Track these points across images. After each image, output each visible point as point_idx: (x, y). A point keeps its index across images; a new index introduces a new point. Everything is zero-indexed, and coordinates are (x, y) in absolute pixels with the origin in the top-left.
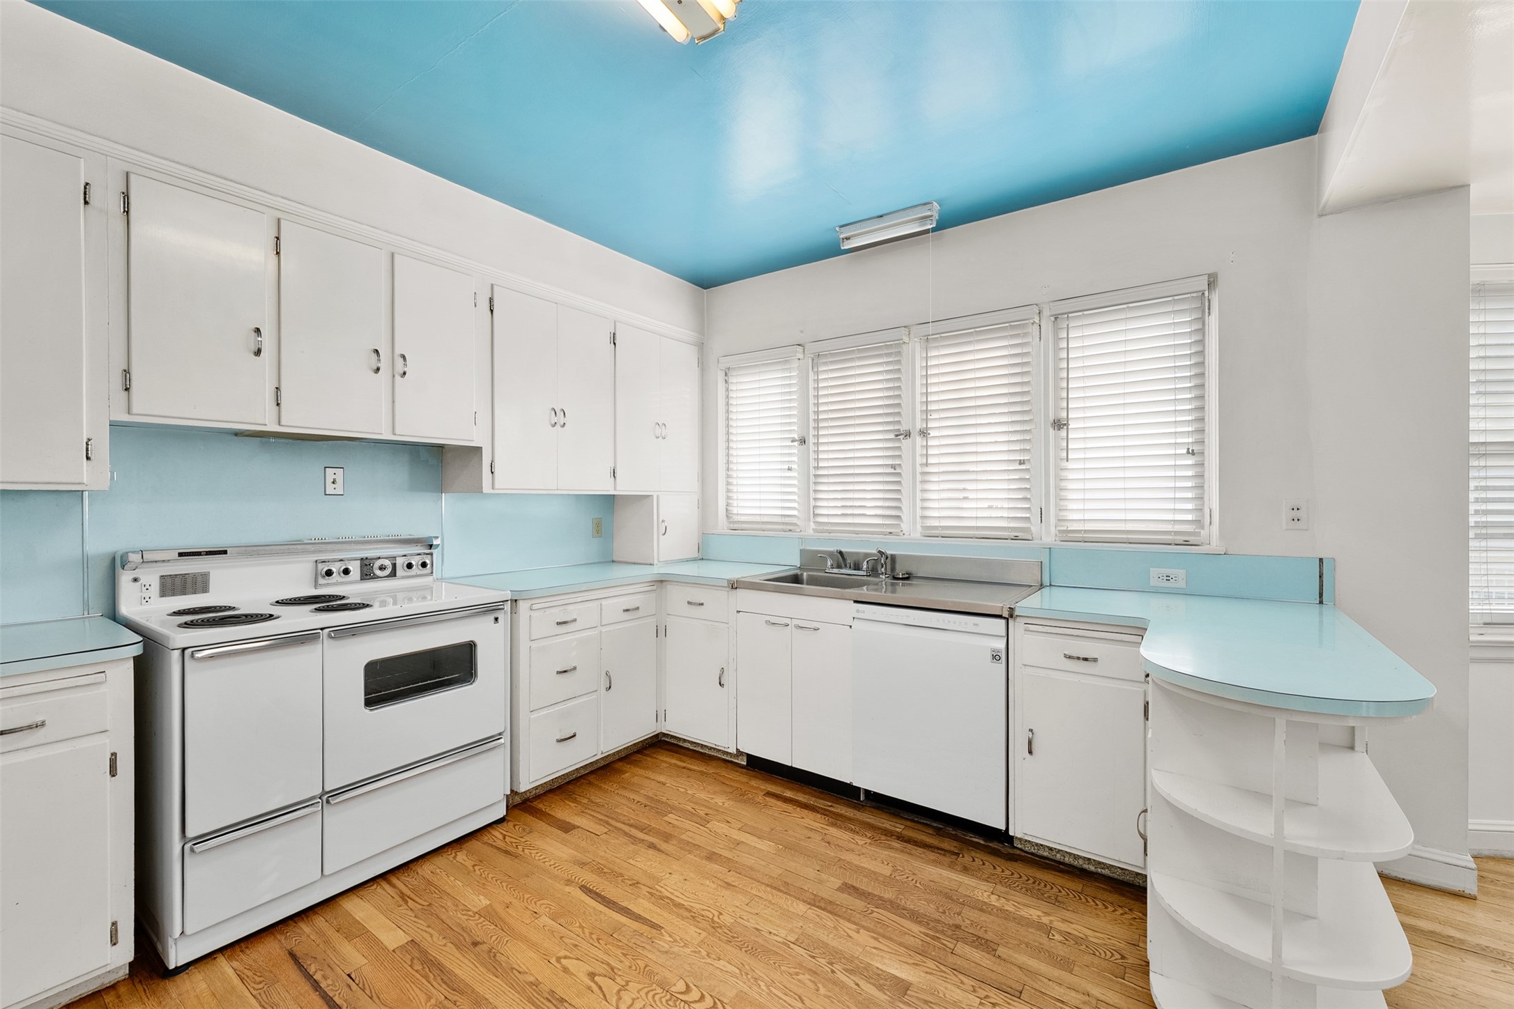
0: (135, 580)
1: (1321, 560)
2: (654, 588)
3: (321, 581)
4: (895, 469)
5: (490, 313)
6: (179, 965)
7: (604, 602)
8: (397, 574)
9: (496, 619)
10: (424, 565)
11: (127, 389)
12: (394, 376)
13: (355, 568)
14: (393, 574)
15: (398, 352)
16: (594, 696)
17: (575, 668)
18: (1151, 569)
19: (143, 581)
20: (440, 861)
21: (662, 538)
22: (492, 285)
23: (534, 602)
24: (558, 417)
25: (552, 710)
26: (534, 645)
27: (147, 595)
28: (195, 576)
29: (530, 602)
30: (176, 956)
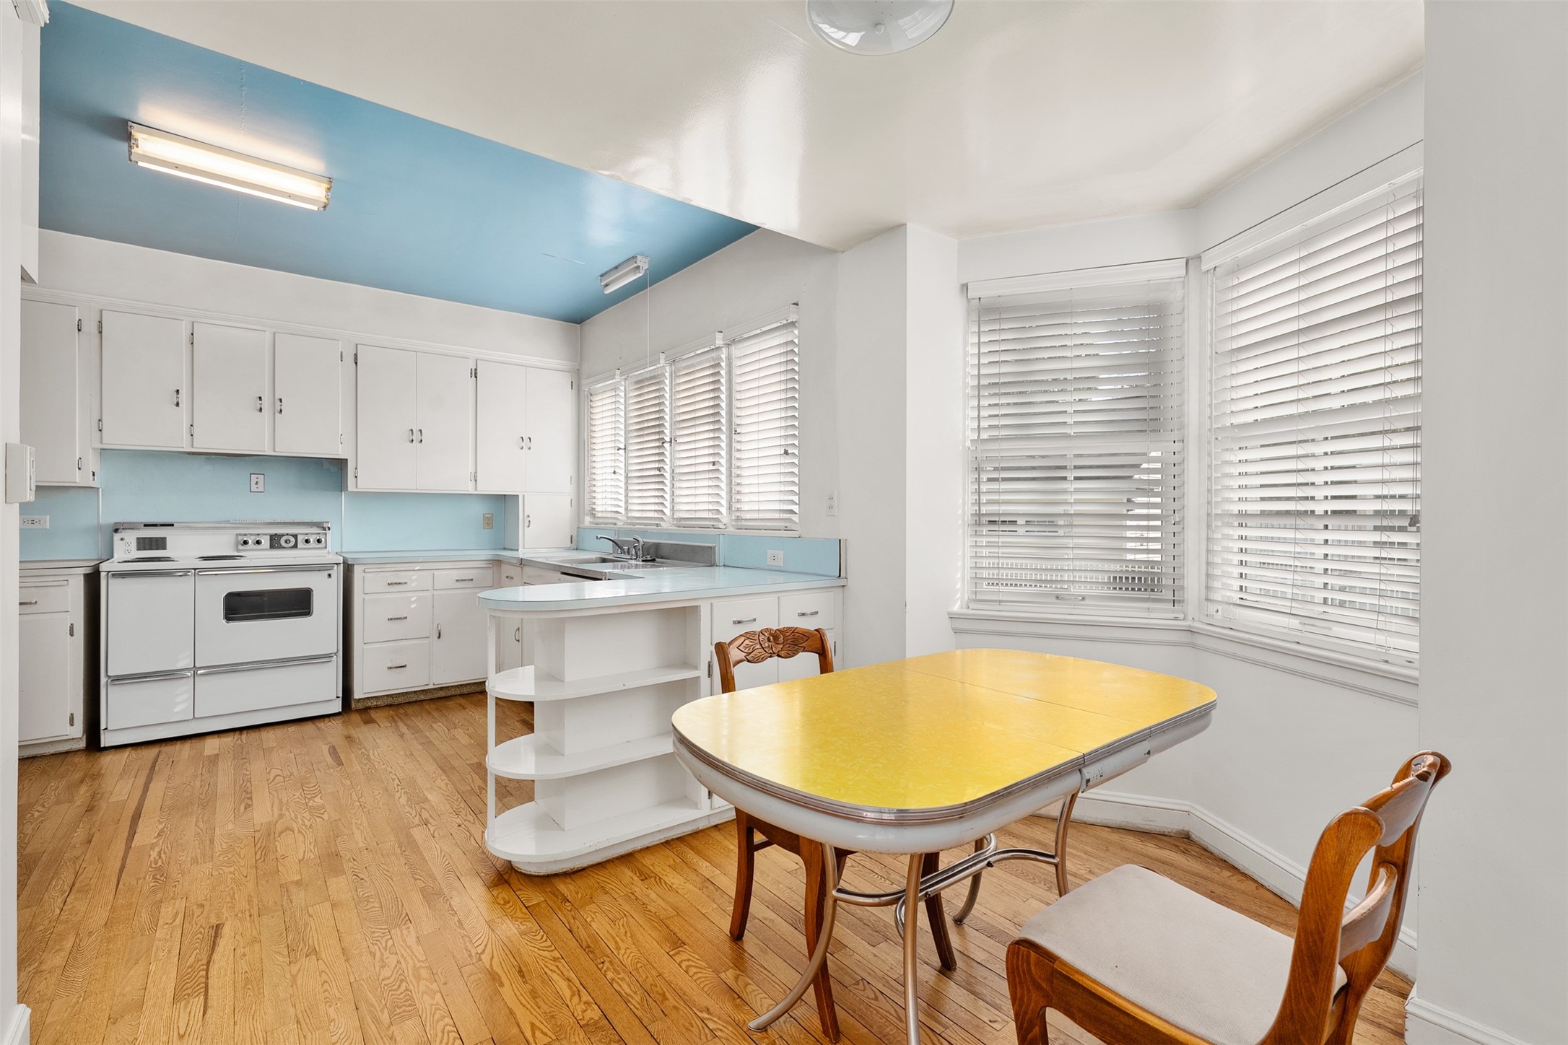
0: (122, 539)
1: (840, 540)
2: (491, 565)
3: (241, 547)
4: (660, 471)
5: (355, 364)
6: (106, 746)
7: (436, 573)
8: (298, 547)
9: (330, 575)
10: (319, 541)
11: (100, 430)
12: (274, 413)
13: (266, 542)
14: (295, 546)
15: (278, 397)
16: (426, 641)
17: (406, 618)
18: (768, 551)
19: (126, 540)
20: (279, 731)
21: (526, 529)
22: (357, 345)
23: (367, 566)
24: (415, 436)
25: (384, 645)
26: (367, 597)
27: (129, 548)
28: (157, 539)
29: (364, 567)
30: (106, 740)
